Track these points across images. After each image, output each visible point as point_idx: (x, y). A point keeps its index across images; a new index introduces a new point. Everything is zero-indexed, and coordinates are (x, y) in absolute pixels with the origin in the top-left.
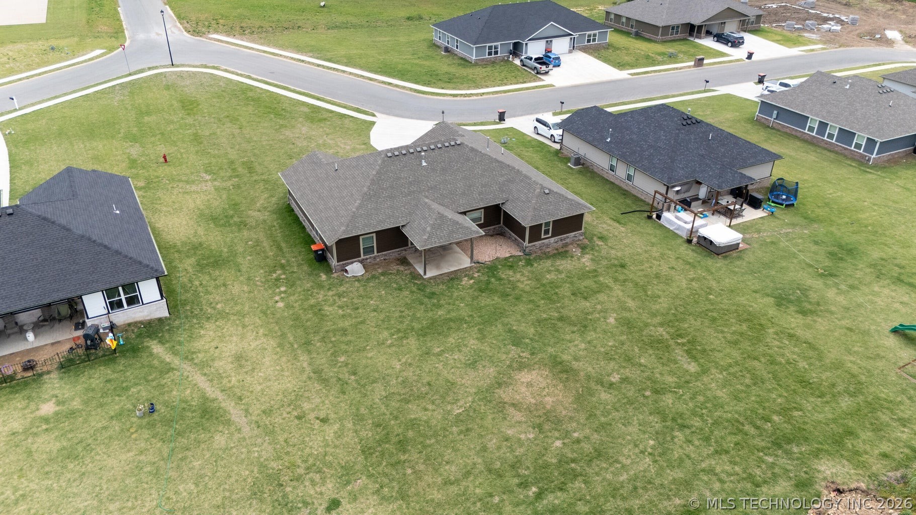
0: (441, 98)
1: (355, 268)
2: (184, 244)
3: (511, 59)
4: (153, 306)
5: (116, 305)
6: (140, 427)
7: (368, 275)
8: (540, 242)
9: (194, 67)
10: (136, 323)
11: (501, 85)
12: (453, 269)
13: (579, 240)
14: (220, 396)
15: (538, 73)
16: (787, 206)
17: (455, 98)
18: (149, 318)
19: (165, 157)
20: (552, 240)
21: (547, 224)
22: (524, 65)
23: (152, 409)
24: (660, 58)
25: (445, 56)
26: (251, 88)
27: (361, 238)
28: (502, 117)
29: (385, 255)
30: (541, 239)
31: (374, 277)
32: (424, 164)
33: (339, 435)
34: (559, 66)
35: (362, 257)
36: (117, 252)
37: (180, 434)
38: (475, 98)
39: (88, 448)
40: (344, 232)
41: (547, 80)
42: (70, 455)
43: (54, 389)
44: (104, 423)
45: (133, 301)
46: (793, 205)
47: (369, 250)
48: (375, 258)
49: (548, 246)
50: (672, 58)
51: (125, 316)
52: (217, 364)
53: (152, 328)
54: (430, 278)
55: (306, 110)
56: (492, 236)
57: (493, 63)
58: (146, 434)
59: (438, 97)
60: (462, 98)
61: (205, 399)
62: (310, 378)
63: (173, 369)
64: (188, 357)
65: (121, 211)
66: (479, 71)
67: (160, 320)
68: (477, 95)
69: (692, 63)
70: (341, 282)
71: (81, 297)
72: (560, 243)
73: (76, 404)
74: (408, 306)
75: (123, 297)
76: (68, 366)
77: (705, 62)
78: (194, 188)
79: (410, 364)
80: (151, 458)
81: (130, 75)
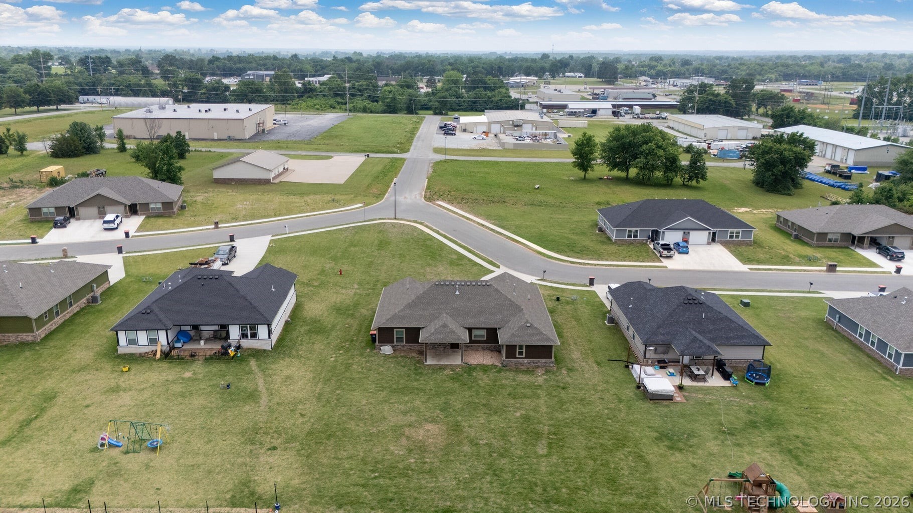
0: (562, 263)
1: (387, 349)
2: (311, 318)
3: (648, 243)
4: (263, 342)
5: (244, 336)
6: (218, 393)
7: (394, 355)
8: (515, 360)
9: (408, 221)
10: (252, 349)
11: (621, 261)
12: (446, 363)
13: (550, 366)
14: (264, 390)
15: (661, 256)
16: (756, 383)
17: (572, 265)
18: (259, 348)
19: (341, 271)
20: (526, 361)
21: (521, 347)
22: (654, 249)
23: (228, 386)
24: (797, 259)
25: (598, 234)
26: (432, 239)
27: (395, 330)
28: (592, 282)
29: (411, 346)
30: (515, 357)
31: (395, 357)
32: (457, 293)
33: (303, 423)
34: (687, 253)
35: (395, 343)
36: (255, 307)
37: (232, 400)
38: (589, 266)
39: (191, 394)
40: (384, 323)
41: (665, 262)
42: (183, 395)
43: (196, 367)
44: (206, 387)
45: (254, 336)
46: (764, 384)
47: (400, 340)
48: (403, 346)
49: (522, 364)
50: (811, 261)
51: (247, 343)
52: (276, 377)
53: (257, 354)
54: (428, 365)
55: (454, 257)
56: (492, 351)
57: (631, 243)
58: (218, 396)
59: (559, 262)
60: (578, 265)
61: (256, 390)
62: (314, 396)
63: (252, 373)
64: (263, 371)
65: (276, 290)
66: (613, 248)
67: (265, 351)
68: (592, 265)
69: (825, 268)
70: (375, 355)
71: (228, 325)
72: (533, 365)
73: (200, 376)
74: (399, 376)
75: (249, 332)
76: (209, 359)
77: (838, 269)
78: (344, 291)
79: (372, 404)
80: (212, 406)
81: (365, 221)
